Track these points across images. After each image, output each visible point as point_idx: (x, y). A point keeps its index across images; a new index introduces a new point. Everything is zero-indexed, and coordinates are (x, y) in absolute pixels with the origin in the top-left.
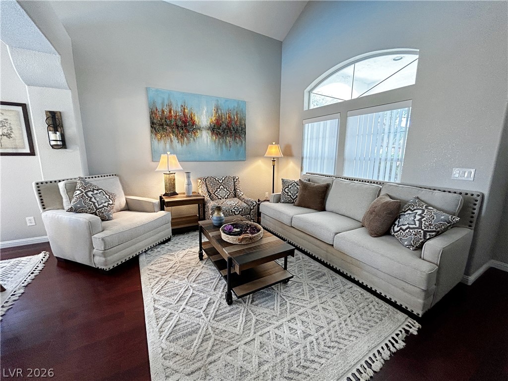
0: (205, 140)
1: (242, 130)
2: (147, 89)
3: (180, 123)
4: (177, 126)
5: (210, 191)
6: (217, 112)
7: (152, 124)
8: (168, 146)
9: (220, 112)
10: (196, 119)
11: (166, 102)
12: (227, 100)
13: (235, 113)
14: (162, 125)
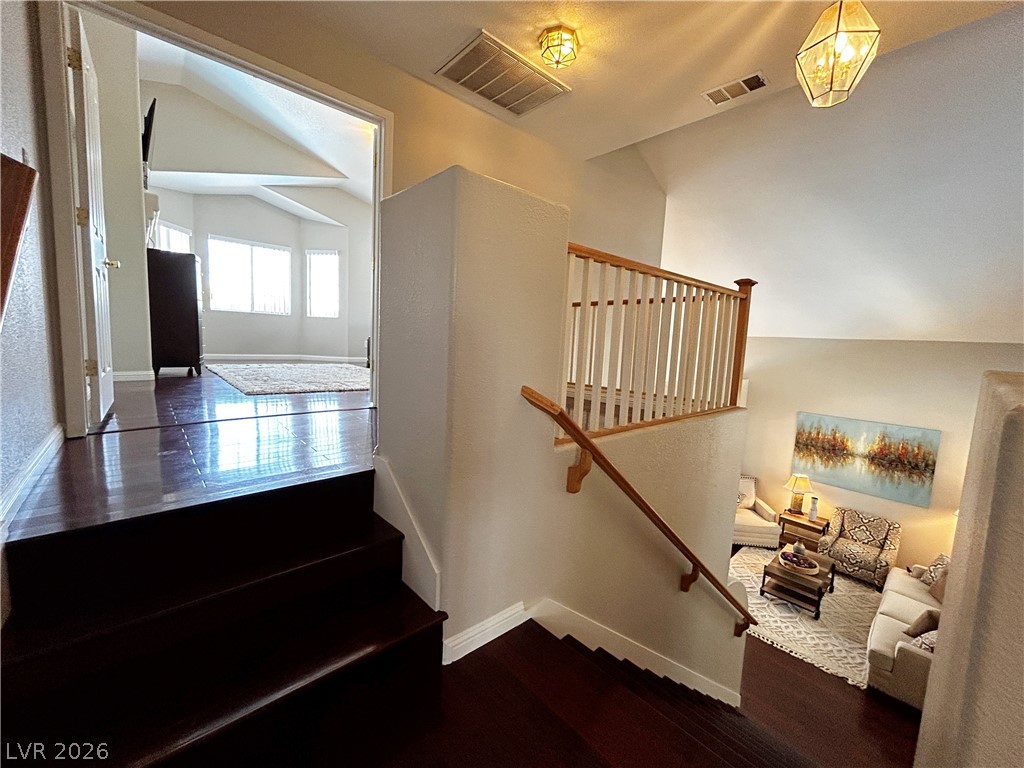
0: (859, 468)
1: (927, 466)
2: (799, 413)
3: (827, 446)
4: (824, 449)
5: (846, 526)
6: (883, 439)
7: (797, 442)
8: (809, 465)
9: (887, 440)
10: (849, 444)
11: (815, 425)
12: (902, 427)
13: (916, 444)
14: (807, 445)
